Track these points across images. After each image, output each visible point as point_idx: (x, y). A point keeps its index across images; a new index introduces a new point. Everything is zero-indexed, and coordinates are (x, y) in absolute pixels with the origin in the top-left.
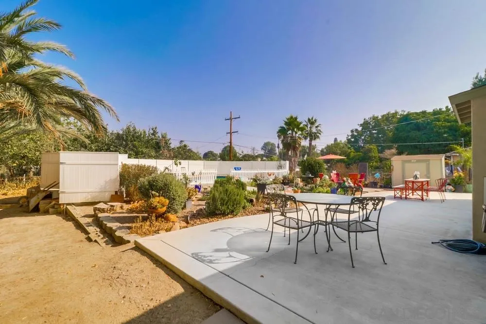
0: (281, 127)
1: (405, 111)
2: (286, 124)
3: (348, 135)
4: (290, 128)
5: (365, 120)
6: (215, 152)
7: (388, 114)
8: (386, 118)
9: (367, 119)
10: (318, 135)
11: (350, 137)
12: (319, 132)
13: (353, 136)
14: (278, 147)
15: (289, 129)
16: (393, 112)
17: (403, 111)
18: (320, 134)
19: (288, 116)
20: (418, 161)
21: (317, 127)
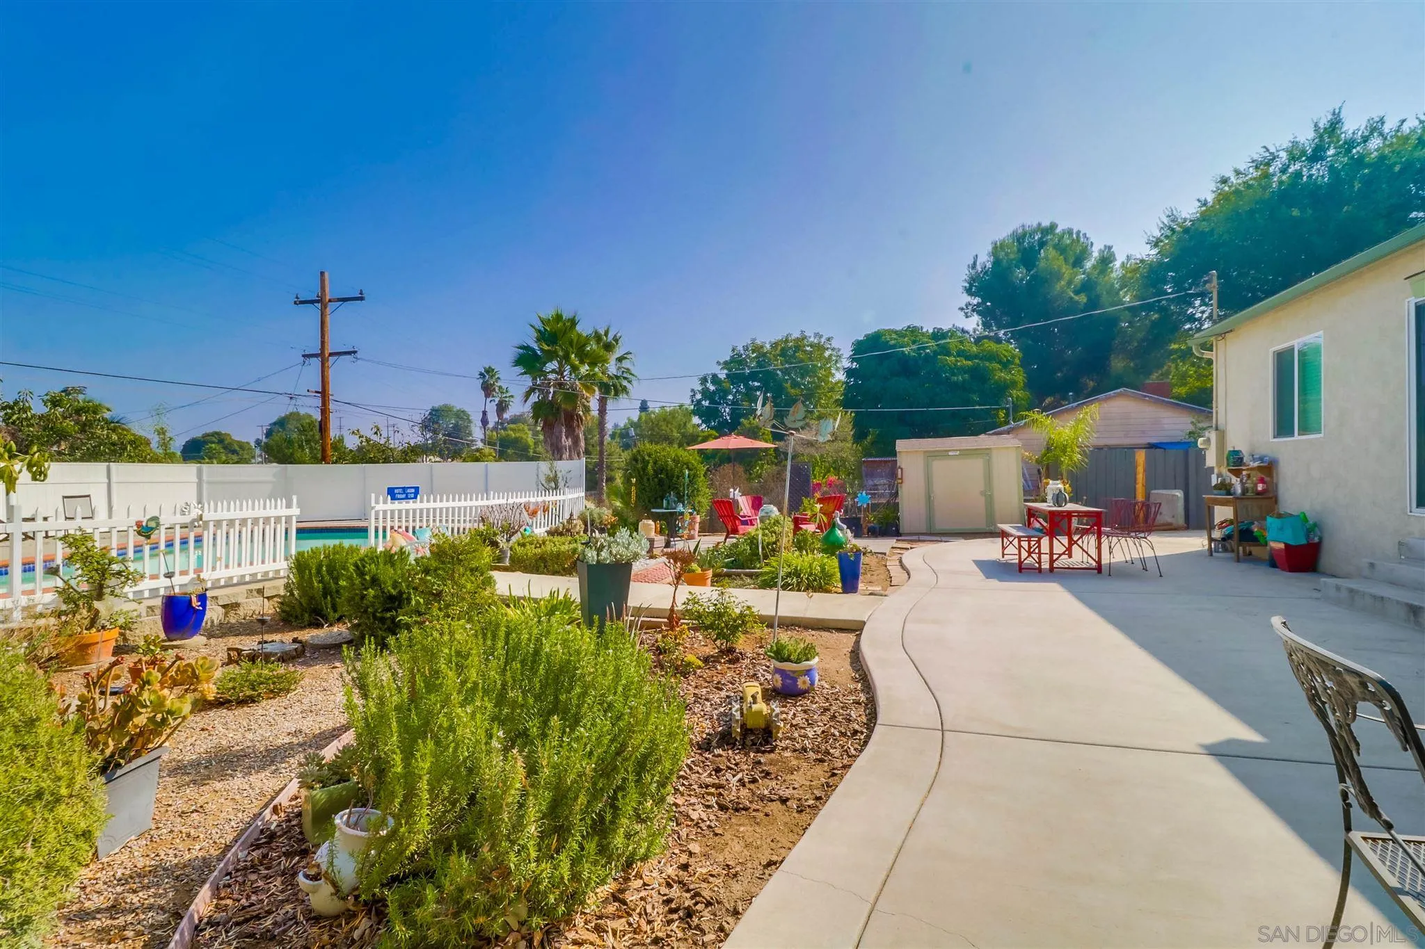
0: (522, 347)
1: (821, 337)
2: (542, 336)
3: (693, 390)
4: (555, 352)
5: (733, 350)
6: (236, 437)
7: (787, 341)
8: (783, 349)
9: (740, 348)
10: (625, 383)
11: (699, 396)
12: (626, 375)
13: (706, 394)
14: (484, 422)
15: (551, 356)
16: (796, 334)
17: (816, 335)
18: (630, 382)
19: (549, 313)
20: (966, 454)
21: (620, 360)
